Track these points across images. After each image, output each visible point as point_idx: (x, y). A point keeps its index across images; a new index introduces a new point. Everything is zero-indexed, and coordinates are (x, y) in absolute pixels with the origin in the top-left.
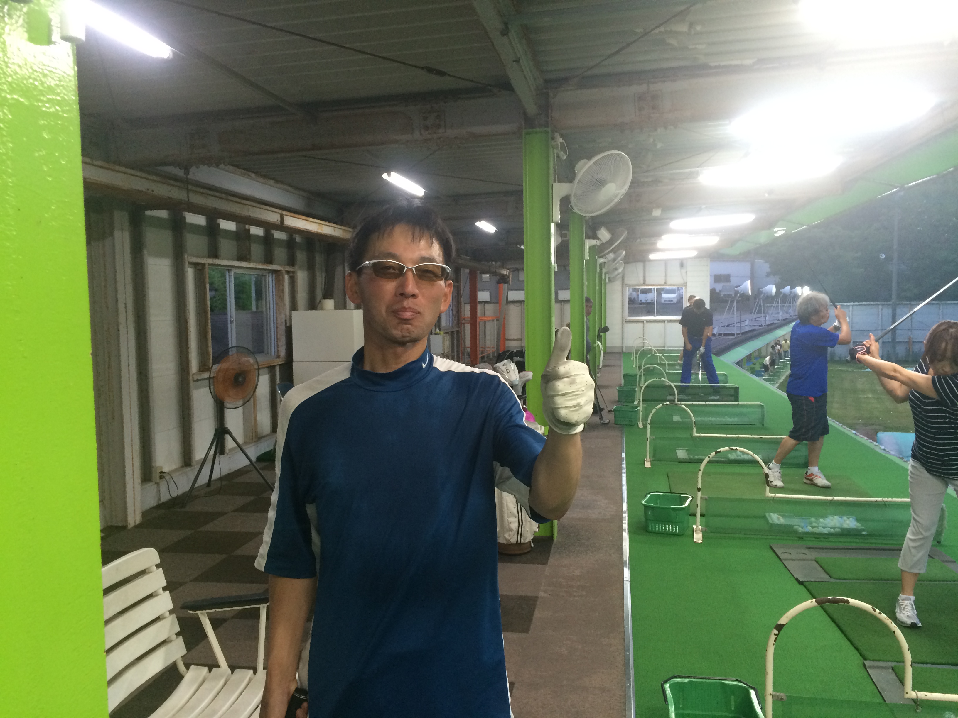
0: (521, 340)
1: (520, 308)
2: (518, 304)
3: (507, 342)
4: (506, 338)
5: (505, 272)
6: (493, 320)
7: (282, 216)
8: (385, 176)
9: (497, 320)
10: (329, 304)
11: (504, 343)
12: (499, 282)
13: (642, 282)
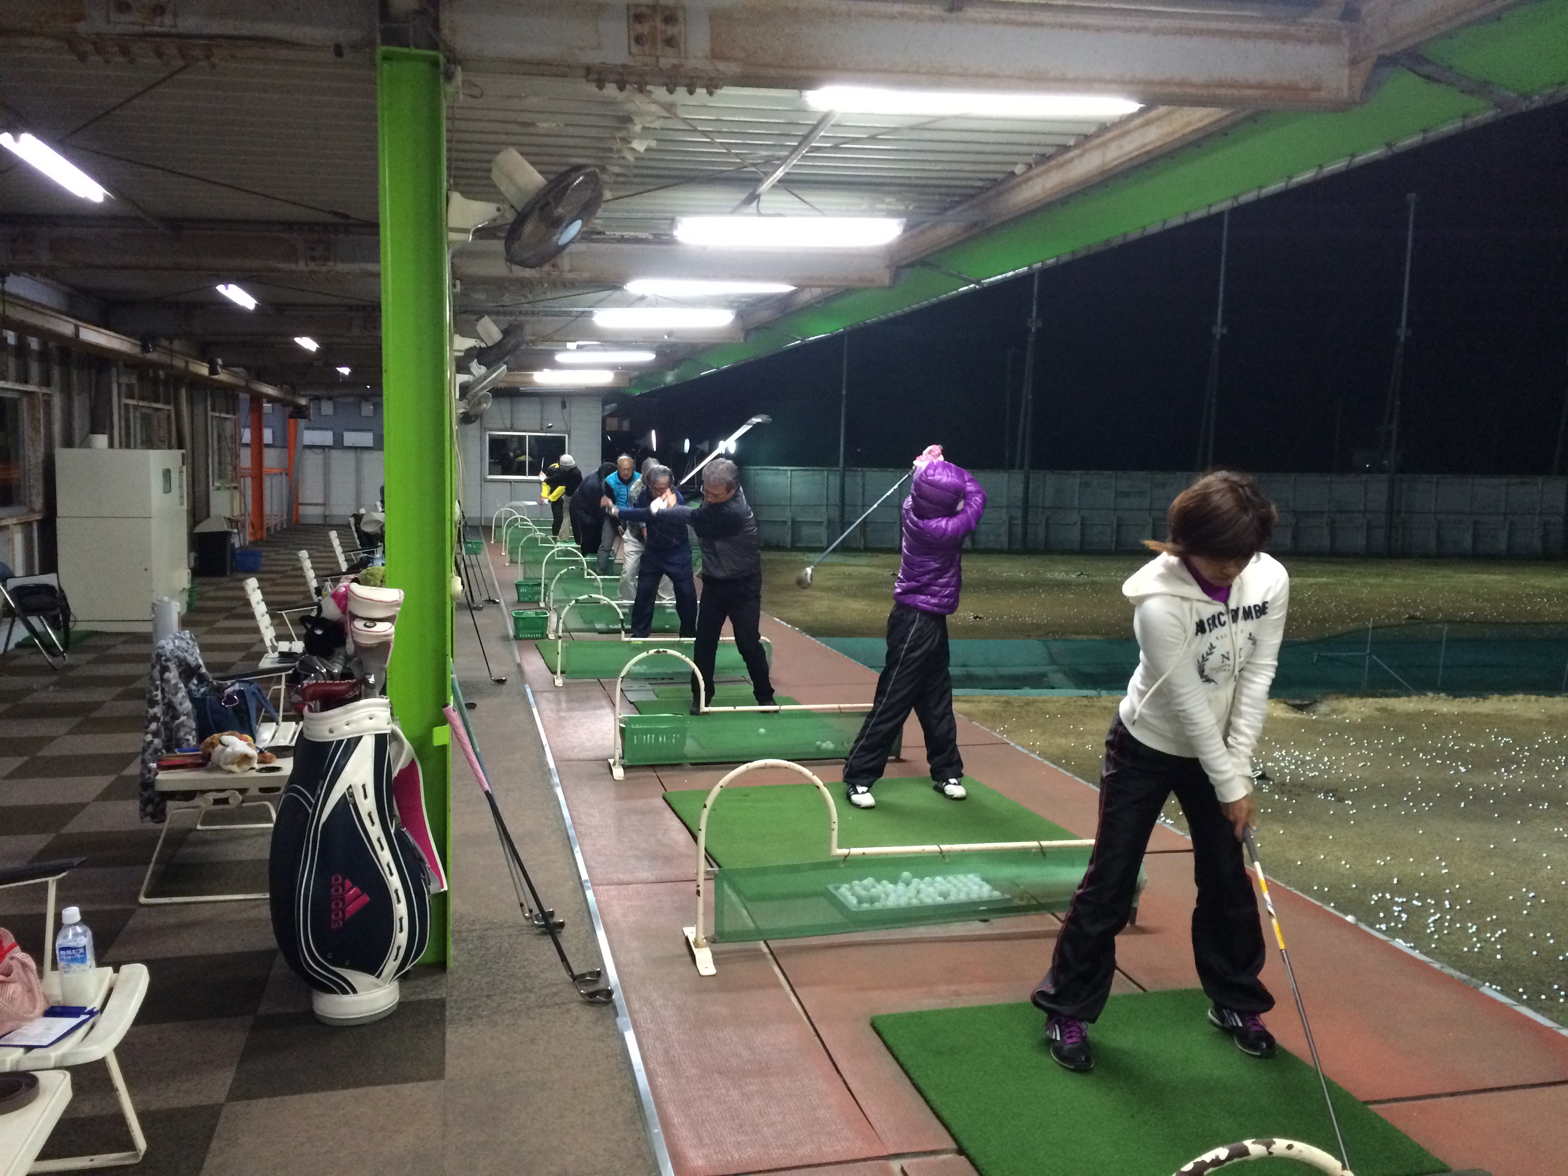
0: (324, 505)
1: (322, 456)
2: (319, 451)
3: (301, 507)
4: (300, 501)
5: (303, 402)
6: (281, 474)
7: (77, 328)
8: (221, 288)
9: (287, 474)
10: (101, 440)
11: (297, 511)
12: (291, 416)
13: (508, 425)
